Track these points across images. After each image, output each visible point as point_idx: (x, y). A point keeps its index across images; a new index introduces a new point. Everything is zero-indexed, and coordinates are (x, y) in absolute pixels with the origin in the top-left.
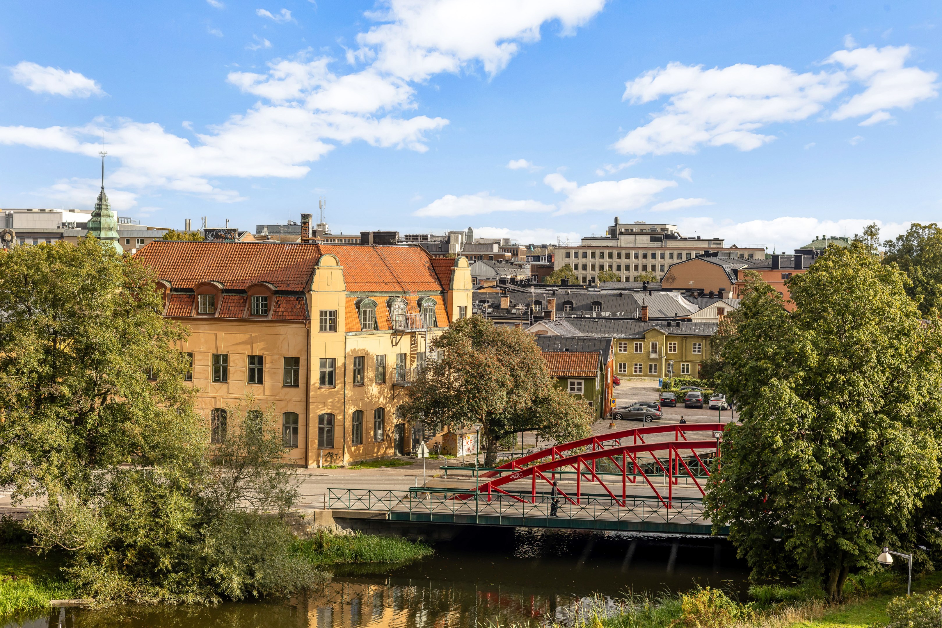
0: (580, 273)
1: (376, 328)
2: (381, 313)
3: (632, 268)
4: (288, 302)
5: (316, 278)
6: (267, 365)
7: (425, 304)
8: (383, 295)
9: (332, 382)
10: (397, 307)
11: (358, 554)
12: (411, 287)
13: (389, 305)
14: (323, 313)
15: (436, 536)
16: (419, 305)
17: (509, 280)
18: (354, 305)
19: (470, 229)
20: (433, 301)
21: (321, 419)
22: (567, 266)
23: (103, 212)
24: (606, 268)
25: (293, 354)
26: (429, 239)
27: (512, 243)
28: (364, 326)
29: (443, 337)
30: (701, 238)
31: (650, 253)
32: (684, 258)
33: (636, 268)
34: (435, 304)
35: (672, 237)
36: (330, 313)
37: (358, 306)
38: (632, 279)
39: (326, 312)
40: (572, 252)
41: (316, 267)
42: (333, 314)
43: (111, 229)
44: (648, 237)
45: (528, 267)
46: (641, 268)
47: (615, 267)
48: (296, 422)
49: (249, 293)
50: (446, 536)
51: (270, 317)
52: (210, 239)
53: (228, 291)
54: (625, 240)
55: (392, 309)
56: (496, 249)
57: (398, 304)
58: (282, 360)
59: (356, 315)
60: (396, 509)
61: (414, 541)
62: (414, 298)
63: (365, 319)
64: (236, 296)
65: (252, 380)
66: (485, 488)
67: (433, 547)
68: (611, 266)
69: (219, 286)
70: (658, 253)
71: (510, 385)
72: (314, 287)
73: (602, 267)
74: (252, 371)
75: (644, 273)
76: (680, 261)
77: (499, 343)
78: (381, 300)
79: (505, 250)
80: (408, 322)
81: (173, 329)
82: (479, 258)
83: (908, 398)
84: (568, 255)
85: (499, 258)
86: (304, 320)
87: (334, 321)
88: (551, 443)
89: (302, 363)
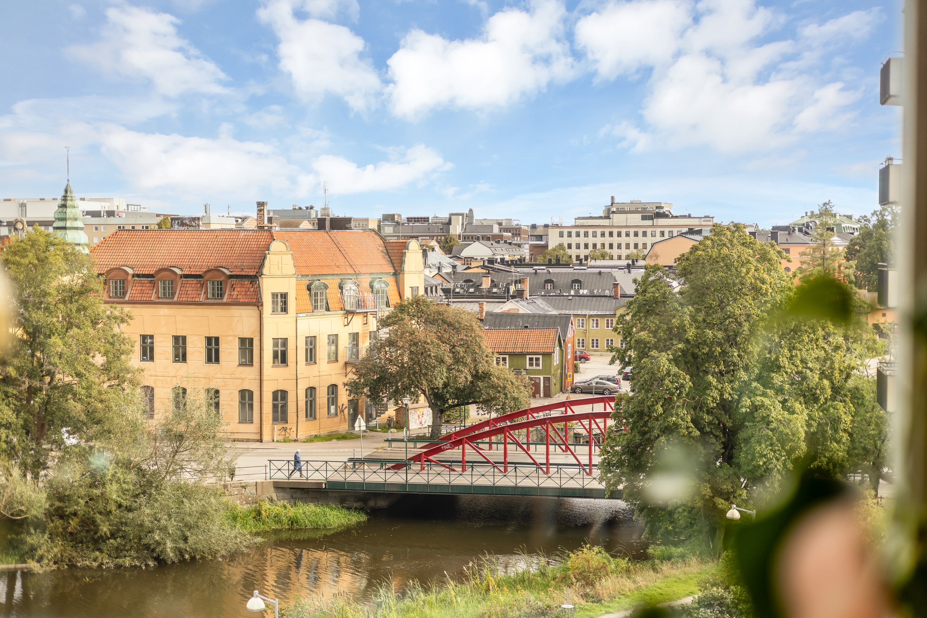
0: (573, 252)
1: (328, 309)
2: (333, 294)
3: (623, 246)
4: (242, 286)
5: (267, 262)
6: (223, 347)
7: (376, 285)
8: (335, 277)
9: (284, 360)
10: (348, 288)
11: (293, 521)
12: (363, 270)
13: (341, 287)
14: (274, 295)
15: (372, 503)
16: (372, 287)
17: (499, 260)
18: (305, 287)
19: (471, 210)
20: (385, 282)
21: (275, 394)
22: (561, 246)
23: (69, 203)
24: (599, 246)
25: (247, 335)
26: (430, 221)
27: (514, 223)
28: (316, 307)
29: (388, 317)
30: (692, 216)
31: (640, 231)
32: (667, 236)
33: (628, 246)
34: (387, 285)
35: (664, 216)
36: (281, 295)
37: (309, 289)
38: (623, 257)
39: (277, 295)
40: (566, 231)
41: (267, 252)
42: (284, 296)
43: (76, 219)
44: (639, 216)
45: (527, 246)
46: (632, 246)
47: (607, 246)
48: (251, 398)
49: (206, 278)
50: (382, 503)
51: (225, 300)
52: (176, 227)
53: (186, 276)
54: (618, 219)
55: (344, 291)
56: (496, 230)
57: (349, 286)
58: (237, 340)
59: (308, 297)
60: (331, 479)
61: (349, 509)
62: (365, 281)
63: (316, 301)
64: (194, 281)
65: (209, 360)
66: (417, 458)
67: (367, 514)
68: (603, 245)
69: (178, 272)
70: (649, 231)
71: (449, 360)
72: (265, 271)
73: (595, 246)
74: (209, 352)
75: (635, 251)
76: (663, 239)
77: (440, 322)
78: (333, 283)
79: (507, 230)
80: (360, 303)
81: (117, 313)
82: (478, 239)
83: (779, 367)
84: (561, 235)
85: (497, 239)
86: (258, 304)
87: (285, 303)
88: (494, 415)
89: (256, 343)
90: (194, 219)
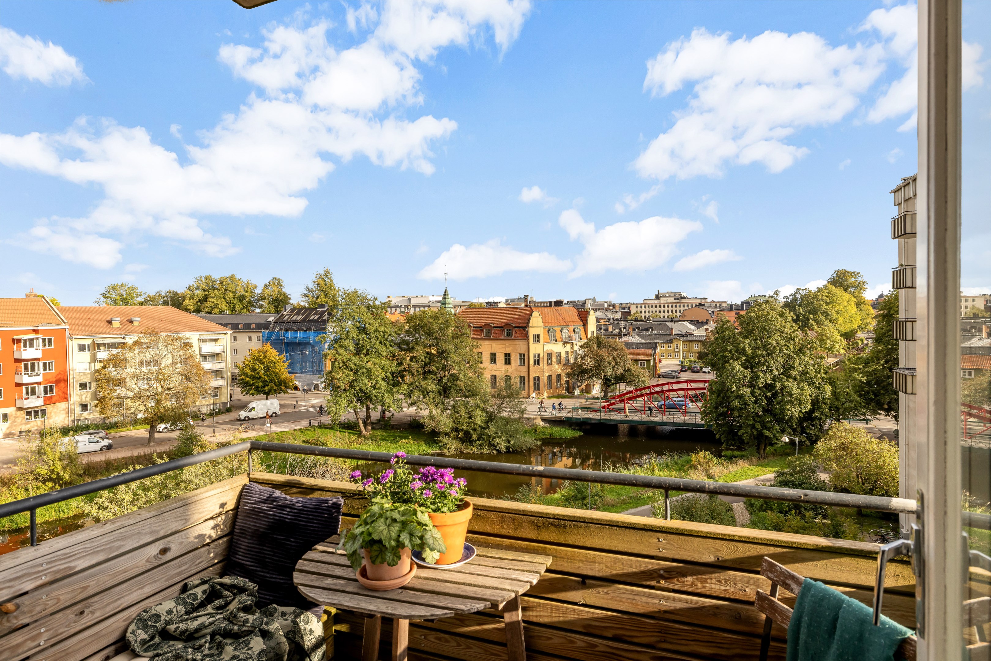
0: (643, 315)
1: (556, 341)
2: (558, 334)
3: (666, 312)
4: (520, 331)
5: (531, 321)
6: (512, 357)
7: (576, 330)
8: (559, 327)
9: (538, 363)
11: (551, 434)
12: (570, 324)
13: (561, 331)
14: (534, 335)
16: (574, 331)
17: (612, 319)
19: (594, 297)
21: (535, 378)
22: (637, 312)
23: (447, 296)
24: (654, 312)
25: (522, 352)
27: (613, 302)
28: (551, 340)
29: (584, 344)
30: (697, 298)
31: (674, 305)
32: (690, 307)
33: (668, 312)
34: (581, 330)
35: (684, 298)
36: (537, 335)
37: (548, 332)
38: (666, 317)
40: (639, 306)
41: (531, 316)
42: (539, 335)
43: (450, 303)
44: (673, 298)
45: (620, 312)
46: (670, 312)
47: (658, 312)
48: (524, 380)
49: (504, 328)
51: (513, 337)
52: (488, 306)
53: (496, 327)
54: (663, 300)
55: (563, 333)
56: (606, 305)
57: (565, 331)
58: (518, 354)
59: (548, 336)
61: (574, 429)
62: (571, 328)
63: (551, 337)
64: (499, 329)
65: (506, 363)
66: (604, 407)
67: (583, 432)
68: (656, 311)
69: (492, 325)
70: (678, 305)
71: (613, 364)
72: (530, 324)
73: (652, 312)
74: (506, 359)
76: (687, 308)
77: (609, 346)
78: (558, 329)
79: (609, 306)
80: (569, 338)
81: (475, 343)
82: (599, 309)
83: (794, 368)
84: (637, 307)
85: (607, 309)
86: (527, 338)
87: (539, 338)
88: (632, 388)
89: (526, 356)
90: (495, 303)
